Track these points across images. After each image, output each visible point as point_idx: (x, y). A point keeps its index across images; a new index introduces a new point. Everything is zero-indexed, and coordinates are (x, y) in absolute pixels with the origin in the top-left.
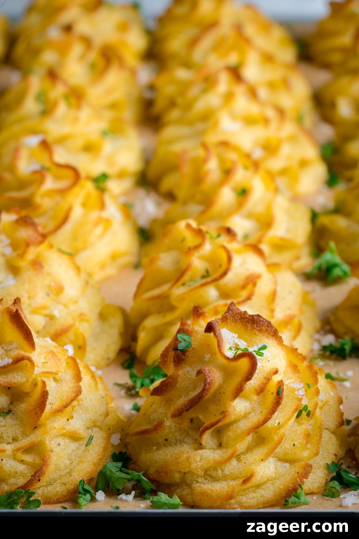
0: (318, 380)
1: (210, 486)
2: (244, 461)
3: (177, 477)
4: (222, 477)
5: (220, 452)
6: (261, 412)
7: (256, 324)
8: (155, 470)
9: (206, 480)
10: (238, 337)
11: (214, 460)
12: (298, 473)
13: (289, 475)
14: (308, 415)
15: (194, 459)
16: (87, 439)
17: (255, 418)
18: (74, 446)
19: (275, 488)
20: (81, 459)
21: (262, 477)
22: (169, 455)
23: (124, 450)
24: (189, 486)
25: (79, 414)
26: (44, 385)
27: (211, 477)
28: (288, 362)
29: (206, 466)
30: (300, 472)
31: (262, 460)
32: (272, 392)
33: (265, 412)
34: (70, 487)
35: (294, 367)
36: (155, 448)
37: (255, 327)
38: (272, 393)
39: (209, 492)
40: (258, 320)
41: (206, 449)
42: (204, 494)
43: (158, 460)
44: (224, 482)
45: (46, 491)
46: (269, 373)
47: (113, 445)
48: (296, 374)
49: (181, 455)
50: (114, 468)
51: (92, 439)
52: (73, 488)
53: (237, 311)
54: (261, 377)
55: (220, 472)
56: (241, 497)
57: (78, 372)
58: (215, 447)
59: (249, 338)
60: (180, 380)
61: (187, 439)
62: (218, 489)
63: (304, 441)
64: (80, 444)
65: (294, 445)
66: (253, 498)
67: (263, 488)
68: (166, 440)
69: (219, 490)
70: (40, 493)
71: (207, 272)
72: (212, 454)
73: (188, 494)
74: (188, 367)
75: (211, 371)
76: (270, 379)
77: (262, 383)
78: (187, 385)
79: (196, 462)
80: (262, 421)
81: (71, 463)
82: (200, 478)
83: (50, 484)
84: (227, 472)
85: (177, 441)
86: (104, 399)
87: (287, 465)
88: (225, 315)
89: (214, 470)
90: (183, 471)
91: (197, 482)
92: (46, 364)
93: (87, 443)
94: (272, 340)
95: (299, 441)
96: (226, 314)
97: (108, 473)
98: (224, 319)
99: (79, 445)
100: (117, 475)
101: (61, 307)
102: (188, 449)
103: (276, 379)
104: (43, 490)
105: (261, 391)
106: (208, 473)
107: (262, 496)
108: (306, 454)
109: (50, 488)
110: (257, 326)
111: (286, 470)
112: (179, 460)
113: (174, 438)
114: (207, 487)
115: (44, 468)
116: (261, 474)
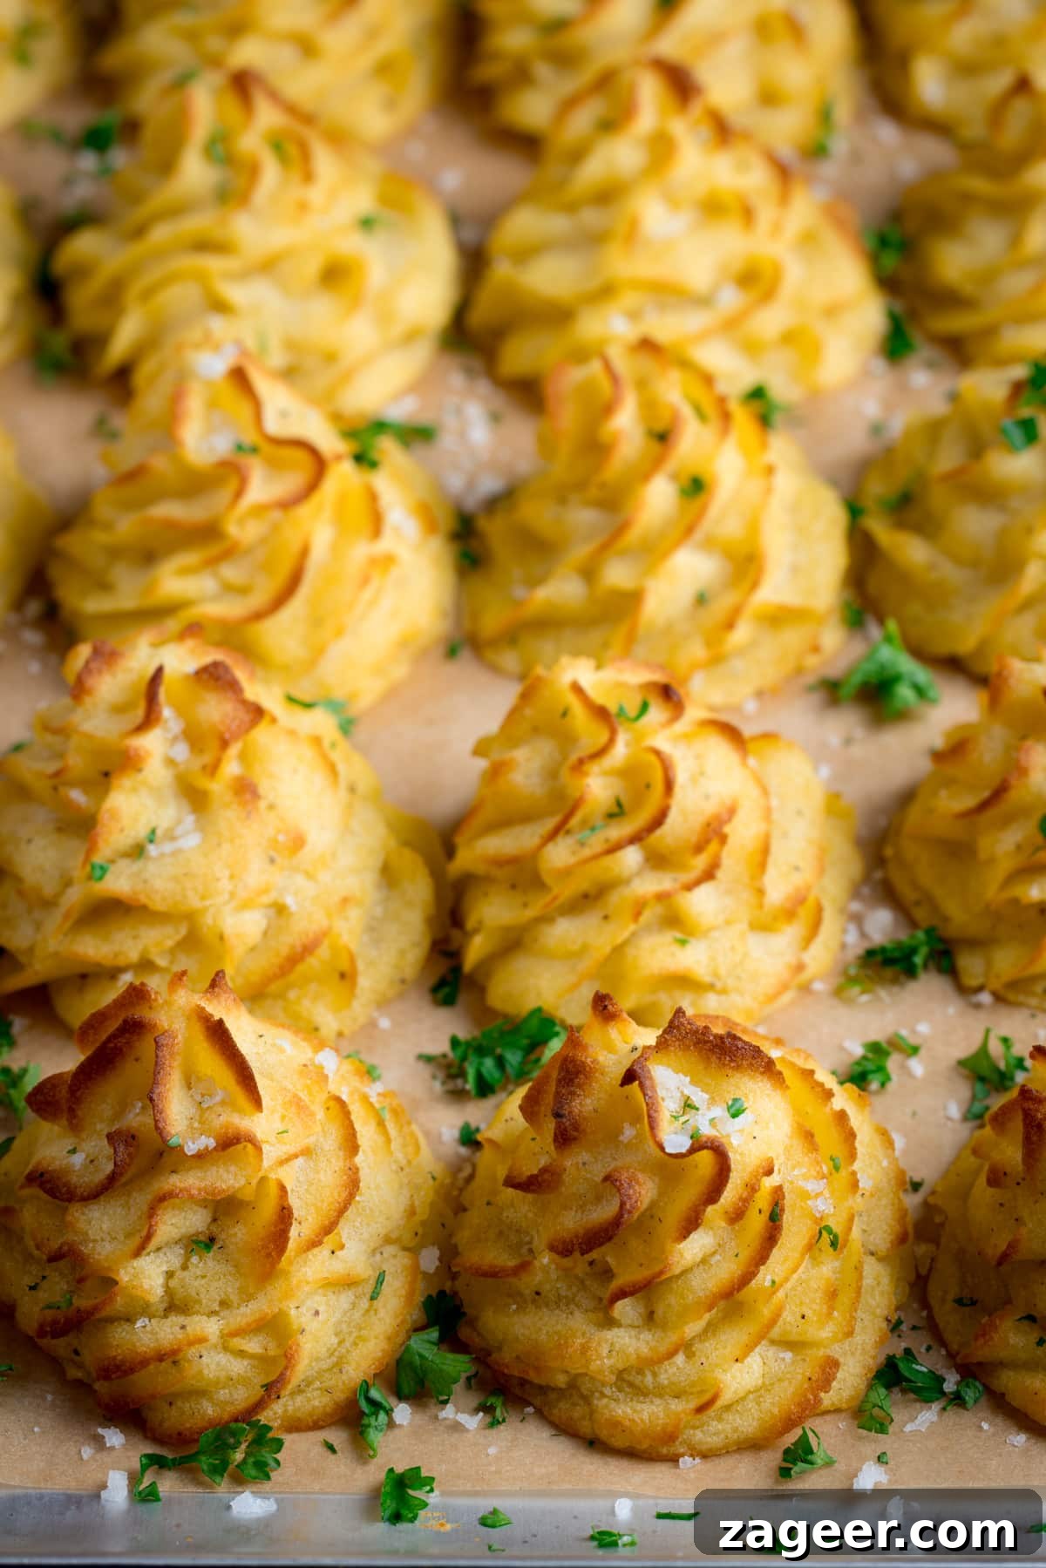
0: (856, 1153)
1: (629, 1411)
2: (700, 1357)
3: (561, 1380)
4: (654, 1388)
5: (650, 1336)
6: (737, 1255)
7: (730, 1057)
8: (514, 1355)
9: (620, 1391)
10: (693, 1082)
11: (637, 1354)
12: (810, 1379)
13: (790, 1383)
14: (834, 1244)
15: (597, 1351)
16: (372, 1282)
17: (725, 1270)
18: (346, 1299)
19: (761, 1412)
20: (362, 1333)
21: (735, 1392)
22: (544, 1332)
23: (448, 1286)
24: (587, 1400)
25: (354, 1226)
26: (283, 1194)
27: (631, 1385)
28: (795, 1125)
29: (620, 1366)
30: (813, 1378)
31: (737, 1360)
32: (760, 1207)
33: (746, 1254)
34: (340, 1396)
35: (806, 1137)
36: (514, 1307)
37: (727, 1062)
38: (760, 1212)
39: (627, 1423)
40: (734, 1048)
41: (620, 1326)
42: (616, 1424)
43: (521, 1338)
44: (658, 1401)
45: (290, 1408)
46: (755, 1174)
47: (425, 1274)
48: (810, 1155)
49: (570, 1341)
50: (425, 1346)
51: (383, 1280)
52: (347, 1398)
53: (689, 1027)
54: (739, 1182)
55: (649, 1379)
56: (692, 1432)
57: (351, 1131)
58: (639, 1322)
59: (713, 1083)
60: (567, 1179)
61: (582, 1296)
62: (645, 1416)
63: (825, 1307)
64: (357, 1294)
65: (803, 1317)
66: (717, 1434)
67: (737, 1411)
68: (538, 1293)
69: (647, 1421)
70: (280, 1411)
71: (619, 804)
72: (634, 1341)
73: (583, 1418)
74: (584, 1154)
75: (633, 1183)
76: (757, 1188)
77: (741, 1199)
78: (582, 1191)
79: (600, 1357)
80: (738, 1280)
81: (341, 1343)
82: (608, 1388)
83: (299, 1390)
84: (663, 1379)
85: (560, 1300)
86: (404, 1172)
87: (788, 1356)
88: (663, 1040)
89: (638, 1373)
90: (573, 1372)
91: (603, 1395)
92: (285, 1134)
93: (374, 1292)
94: (762, 1081)
95: (814, 1305)
96: (666, 1036)
97: (417, 1359)
98: (662, 1045)
99: (356, 1297)
100: (437, 1362)
101: (300, 880)
102: (584, 1327)
103: (768, 1183)
104: (285, 1406)
105: (737, 1216)
106: (625, 1376)
107: (735, 1430)
108: (826, 1333)
109: (299, 1399)
110: (732, 1061)
111: (785, 1367)
112: (565, 1352)
113: (553, 1292)
114: (623, 1412)
115: (288, 1373)
116: (734, 1386)
